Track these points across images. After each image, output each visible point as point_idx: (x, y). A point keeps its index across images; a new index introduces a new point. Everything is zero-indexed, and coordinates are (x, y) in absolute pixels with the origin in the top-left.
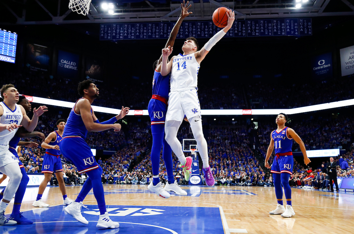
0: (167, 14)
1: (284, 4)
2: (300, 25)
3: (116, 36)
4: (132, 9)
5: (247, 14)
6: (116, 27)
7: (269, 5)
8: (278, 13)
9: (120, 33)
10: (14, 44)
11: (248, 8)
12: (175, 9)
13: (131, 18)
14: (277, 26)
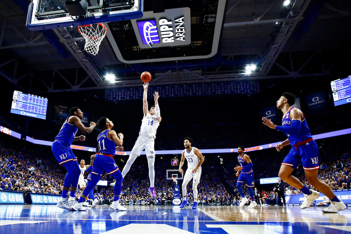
0: (153, 80)
1: (238, 71)
2: (251, 86)
3: (116, 98)
4: (127, 78)
5: (211, 79)
6: (116, 91)
7: (227, 71)
8: (234, 78)
9: (119, 95)
10: (45, 106)
11: (211, 74)
12: (158, 77)
13: (126, 84)
14: (233, 87)
